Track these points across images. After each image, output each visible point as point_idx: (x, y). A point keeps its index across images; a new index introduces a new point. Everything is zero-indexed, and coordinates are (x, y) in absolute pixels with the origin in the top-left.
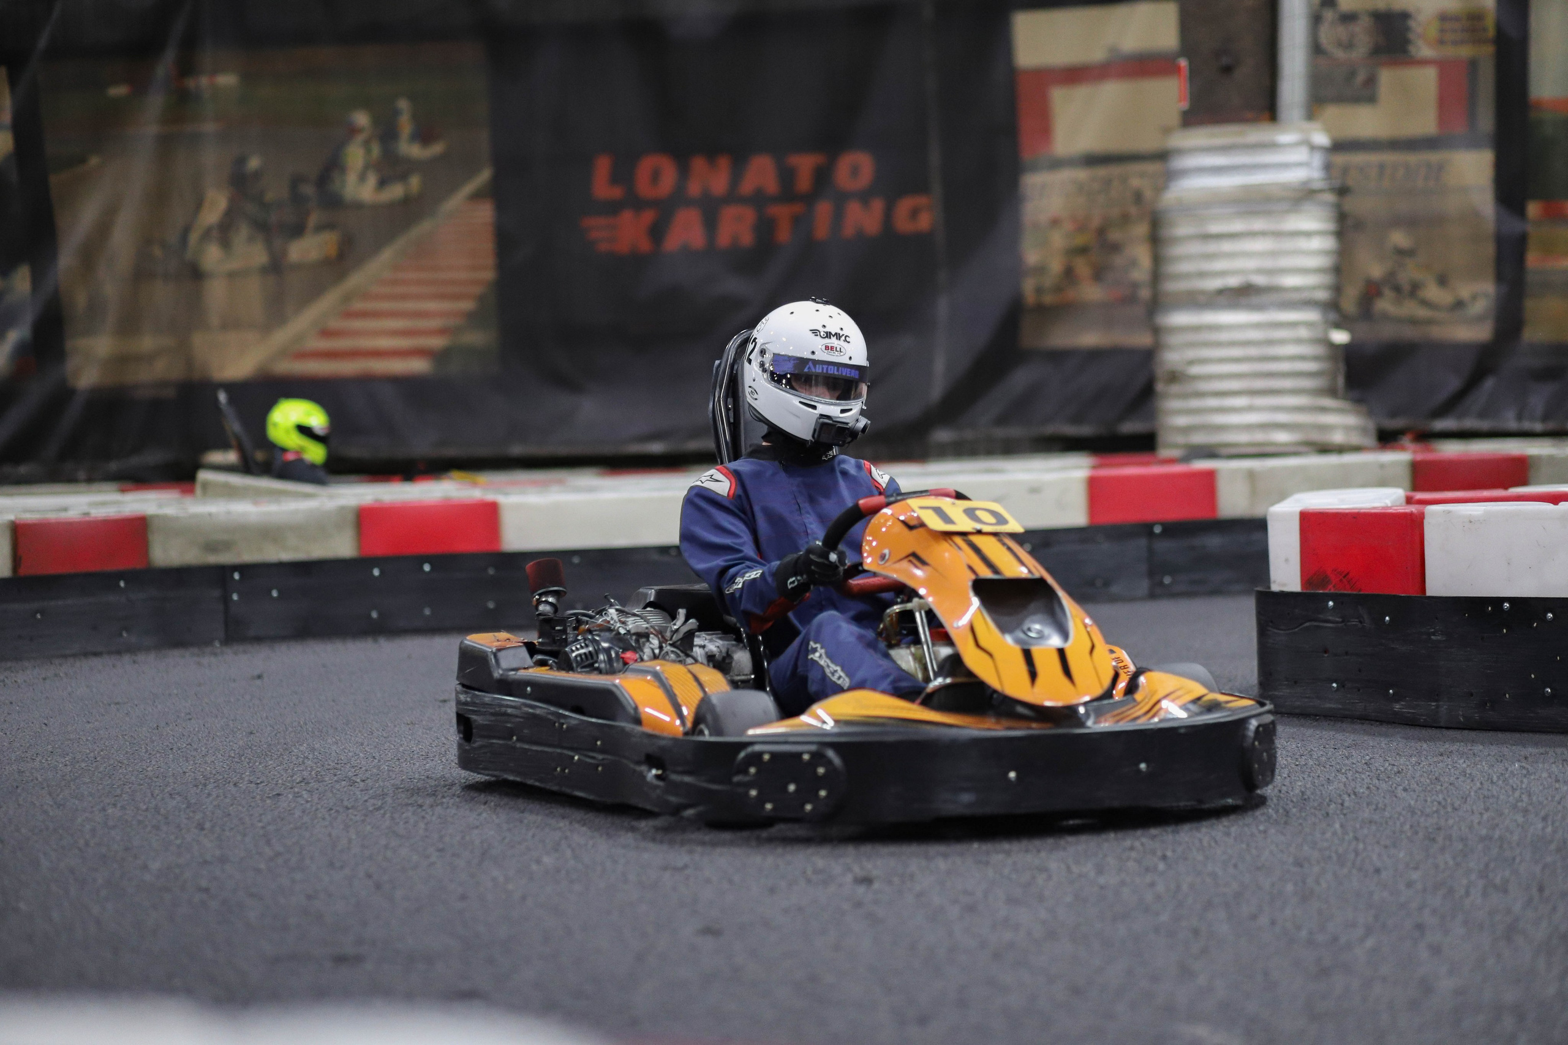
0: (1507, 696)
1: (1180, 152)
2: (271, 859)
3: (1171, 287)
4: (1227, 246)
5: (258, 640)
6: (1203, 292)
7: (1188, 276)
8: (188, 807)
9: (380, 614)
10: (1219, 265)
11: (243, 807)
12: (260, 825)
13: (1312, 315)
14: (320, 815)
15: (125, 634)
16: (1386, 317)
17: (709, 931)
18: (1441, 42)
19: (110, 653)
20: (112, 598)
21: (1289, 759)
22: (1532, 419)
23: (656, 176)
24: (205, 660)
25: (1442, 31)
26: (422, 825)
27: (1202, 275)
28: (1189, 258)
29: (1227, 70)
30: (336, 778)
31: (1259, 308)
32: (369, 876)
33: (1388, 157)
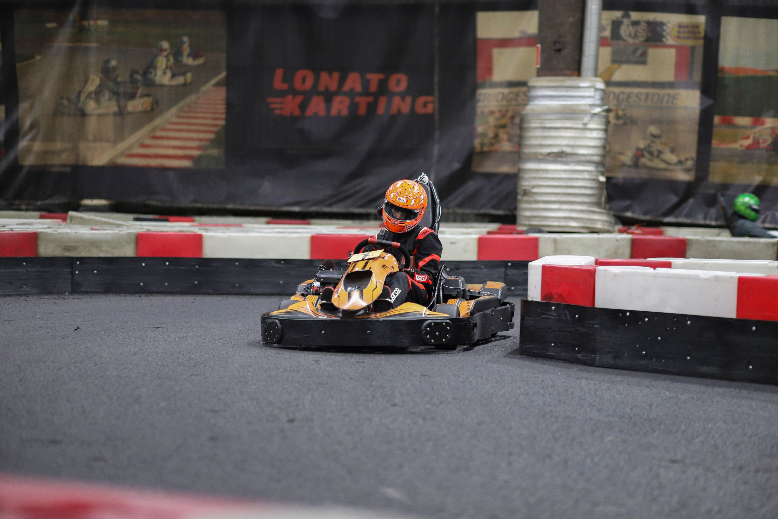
0: (626, 354)
1: (534, 87)
2: (44, 397)
3: (526, 150)
4: (553, 133)
5: (86, 293)
6: (541, 154)
7: (535, 146)
8: (19, 372)
9: (144, 284)
10: (549, 142)
11: (43, 372)
13: (591, 168)
15: (24, 287)
16: (646, 167)
18: (678, 37)
19: (17, 295)
20: (19, 270)
21: (510, 377)
22: (711, 219)
23: (304, 80)
24: (58, 302)
25: (679, 32)
27: (541, 146)
28: (536, 137)
29: (559, 51)
31: (566, 163)
32: (82, 407)
33: (650, 91)
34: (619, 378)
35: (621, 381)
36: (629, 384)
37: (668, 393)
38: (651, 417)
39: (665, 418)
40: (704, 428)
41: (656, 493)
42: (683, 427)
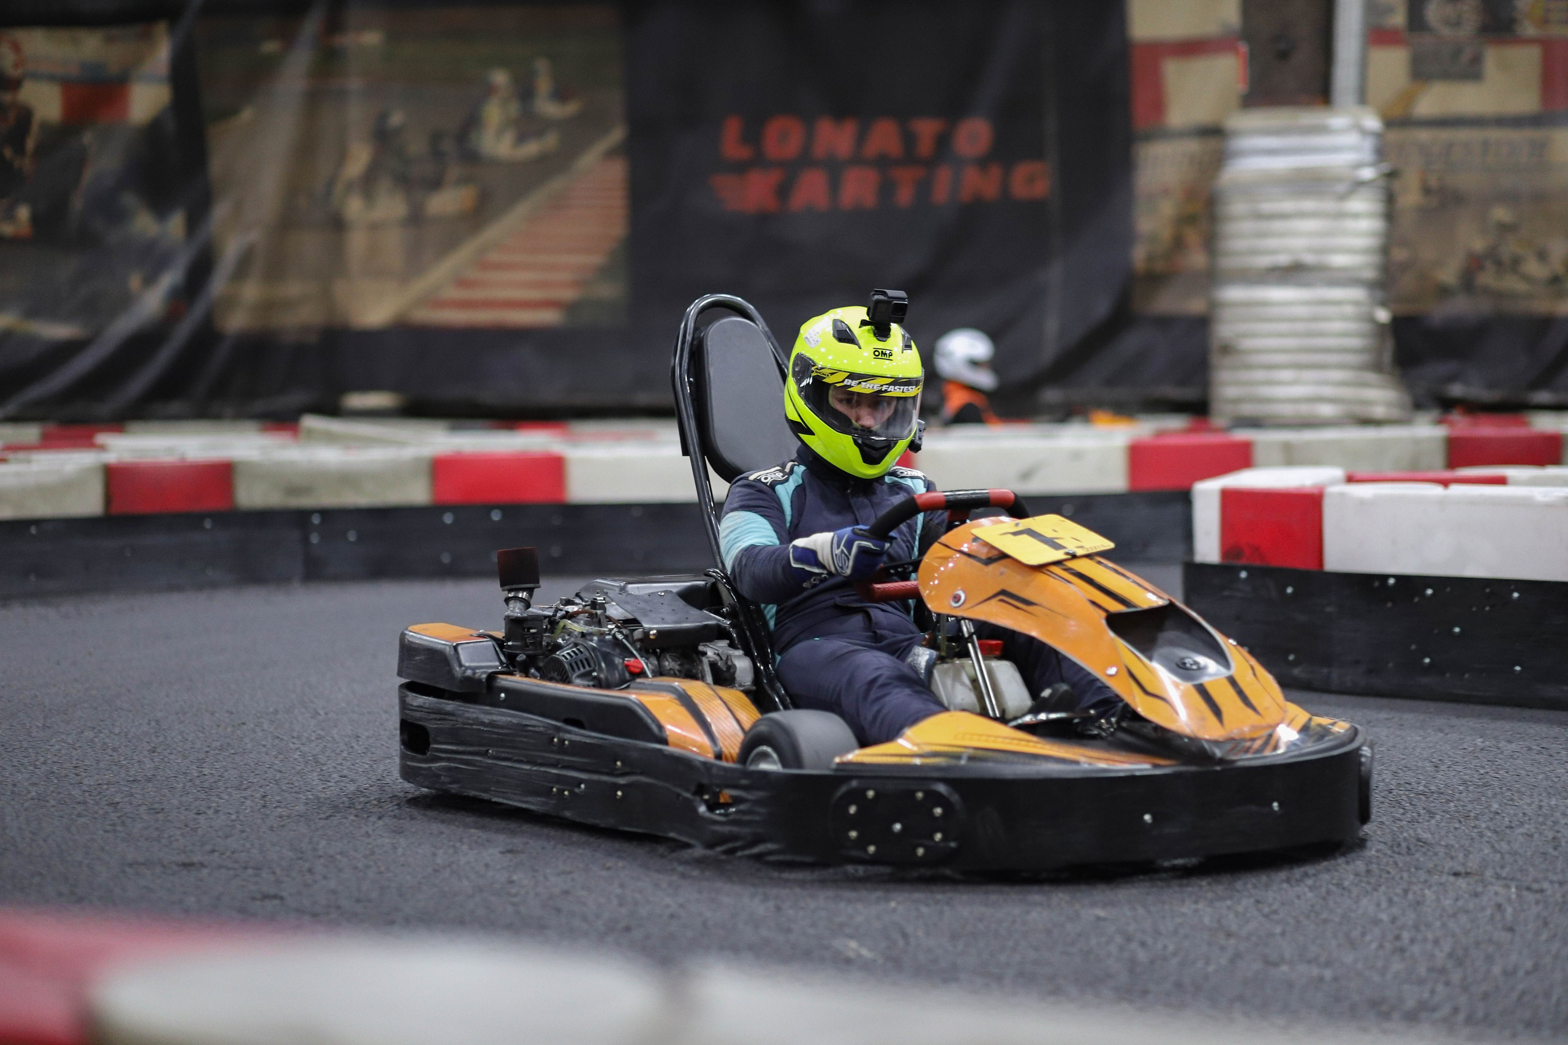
0: (1390, 664)
1: (1236, 133)
2: (191, 780)
3: (1227, 263)
4: (1278, 225)
5: (338, 578)
6: (1255, 269)
7: (1243, 253)
8: (156, 732)
9: (451, 558)
10: (1271, 243)
11: (203, 733)
12: (208, 749)
13: (1357, 294)
14: (264, 743)
15: (209, 571)
16: (1486, 291)
17: (510, 851)
18: (1545, 21)
20: (197, 537)
23: (783, 138)
24: (274, 598)
25: (1548, 12)
26: (345, 754)
27: (1255, 252)
28: (1244, 235)
29: (1283, 55)
30: (303, 710)
31: (1310, 285)
32: (264, 797)
33: (1494, 134)
34: (1383, 715)
35: (1388, 719)
36: (1402, 725)
37: (1480, 740)
38: (1433, 788)
39: (1461, 788)
40: (1540, 807)
41: (1406, 935)
42: (1495, 806)
